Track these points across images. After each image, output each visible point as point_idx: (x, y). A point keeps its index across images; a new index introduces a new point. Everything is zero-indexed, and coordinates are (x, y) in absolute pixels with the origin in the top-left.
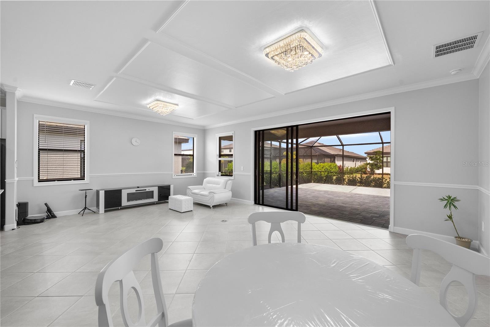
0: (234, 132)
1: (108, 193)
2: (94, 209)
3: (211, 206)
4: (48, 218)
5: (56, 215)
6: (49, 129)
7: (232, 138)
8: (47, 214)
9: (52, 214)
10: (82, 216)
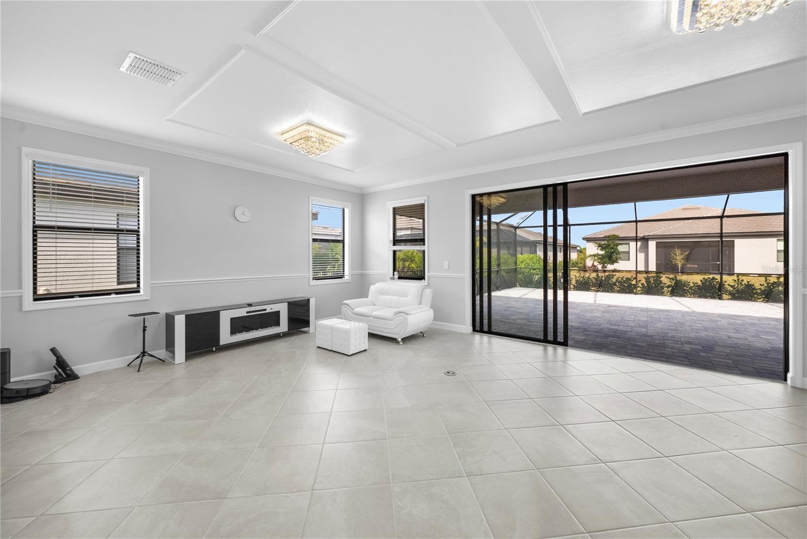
0: (428, 198)
1: (193, 320)
2: (162, 353)
3: (400, 339)
4: (59, 380)
5: (76, 372)
6: (58, 190)
7: (424, 208)
8: (55, 371)
9: (69, 372)
10: (139, 371)
